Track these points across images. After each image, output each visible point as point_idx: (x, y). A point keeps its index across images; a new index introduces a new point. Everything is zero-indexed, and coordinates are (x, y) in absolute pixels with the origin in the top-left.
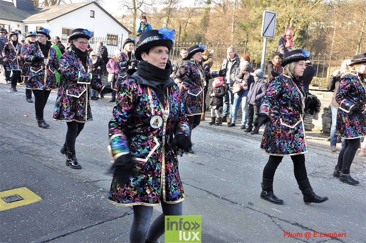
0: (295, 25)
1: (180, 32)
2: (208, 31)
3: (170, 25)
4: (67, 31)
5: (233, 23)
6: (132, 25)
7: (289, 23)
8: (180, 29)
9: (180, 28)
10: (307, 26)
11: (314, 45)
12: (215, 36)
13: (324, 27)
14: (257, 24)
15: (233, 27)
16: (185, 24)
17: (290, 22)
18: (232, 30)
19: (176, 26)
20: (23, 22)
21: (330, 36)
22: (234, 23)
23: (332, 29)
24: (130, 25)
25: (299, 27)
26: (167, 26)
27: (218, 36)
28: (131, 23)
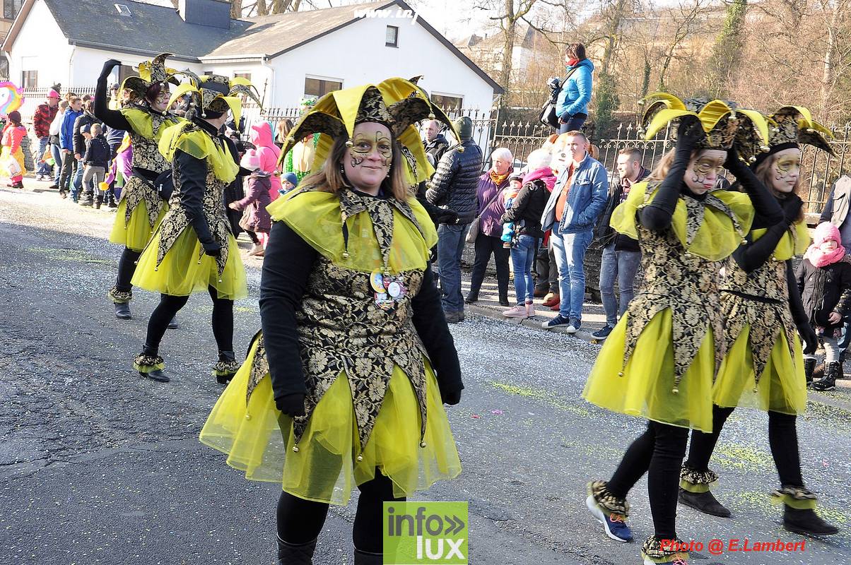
1: (646, 83)
2: (741, 82)
3: (617, 66)
4: (318, 88)
6: (499, 67)
8: (647, 78)
9: (647, 73)
12: (766, 96)
16: (664, 61)
19: (634, 67)
20: (199, 62)
24: (495, 64)
26: (606, 66)
27: (776, 94)
28: (495, 62)
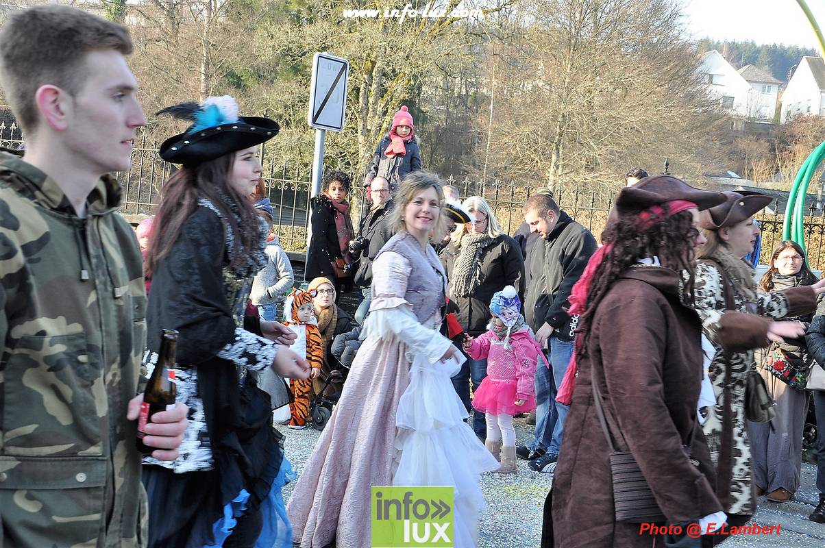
0: (388, 84)
5: (203, 66)
7: (371, 77)
10: (420, 87)
11: (439, 141)
13: (464, 91)
14: (276, 73)
15: (203, 77)
17: (374, 74)
18: (202, 87)
21: (481, 119)
22: (207, 64)
23: (486, 99)
25: (398, 88)
